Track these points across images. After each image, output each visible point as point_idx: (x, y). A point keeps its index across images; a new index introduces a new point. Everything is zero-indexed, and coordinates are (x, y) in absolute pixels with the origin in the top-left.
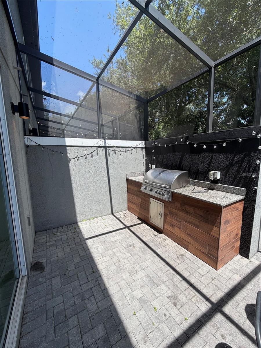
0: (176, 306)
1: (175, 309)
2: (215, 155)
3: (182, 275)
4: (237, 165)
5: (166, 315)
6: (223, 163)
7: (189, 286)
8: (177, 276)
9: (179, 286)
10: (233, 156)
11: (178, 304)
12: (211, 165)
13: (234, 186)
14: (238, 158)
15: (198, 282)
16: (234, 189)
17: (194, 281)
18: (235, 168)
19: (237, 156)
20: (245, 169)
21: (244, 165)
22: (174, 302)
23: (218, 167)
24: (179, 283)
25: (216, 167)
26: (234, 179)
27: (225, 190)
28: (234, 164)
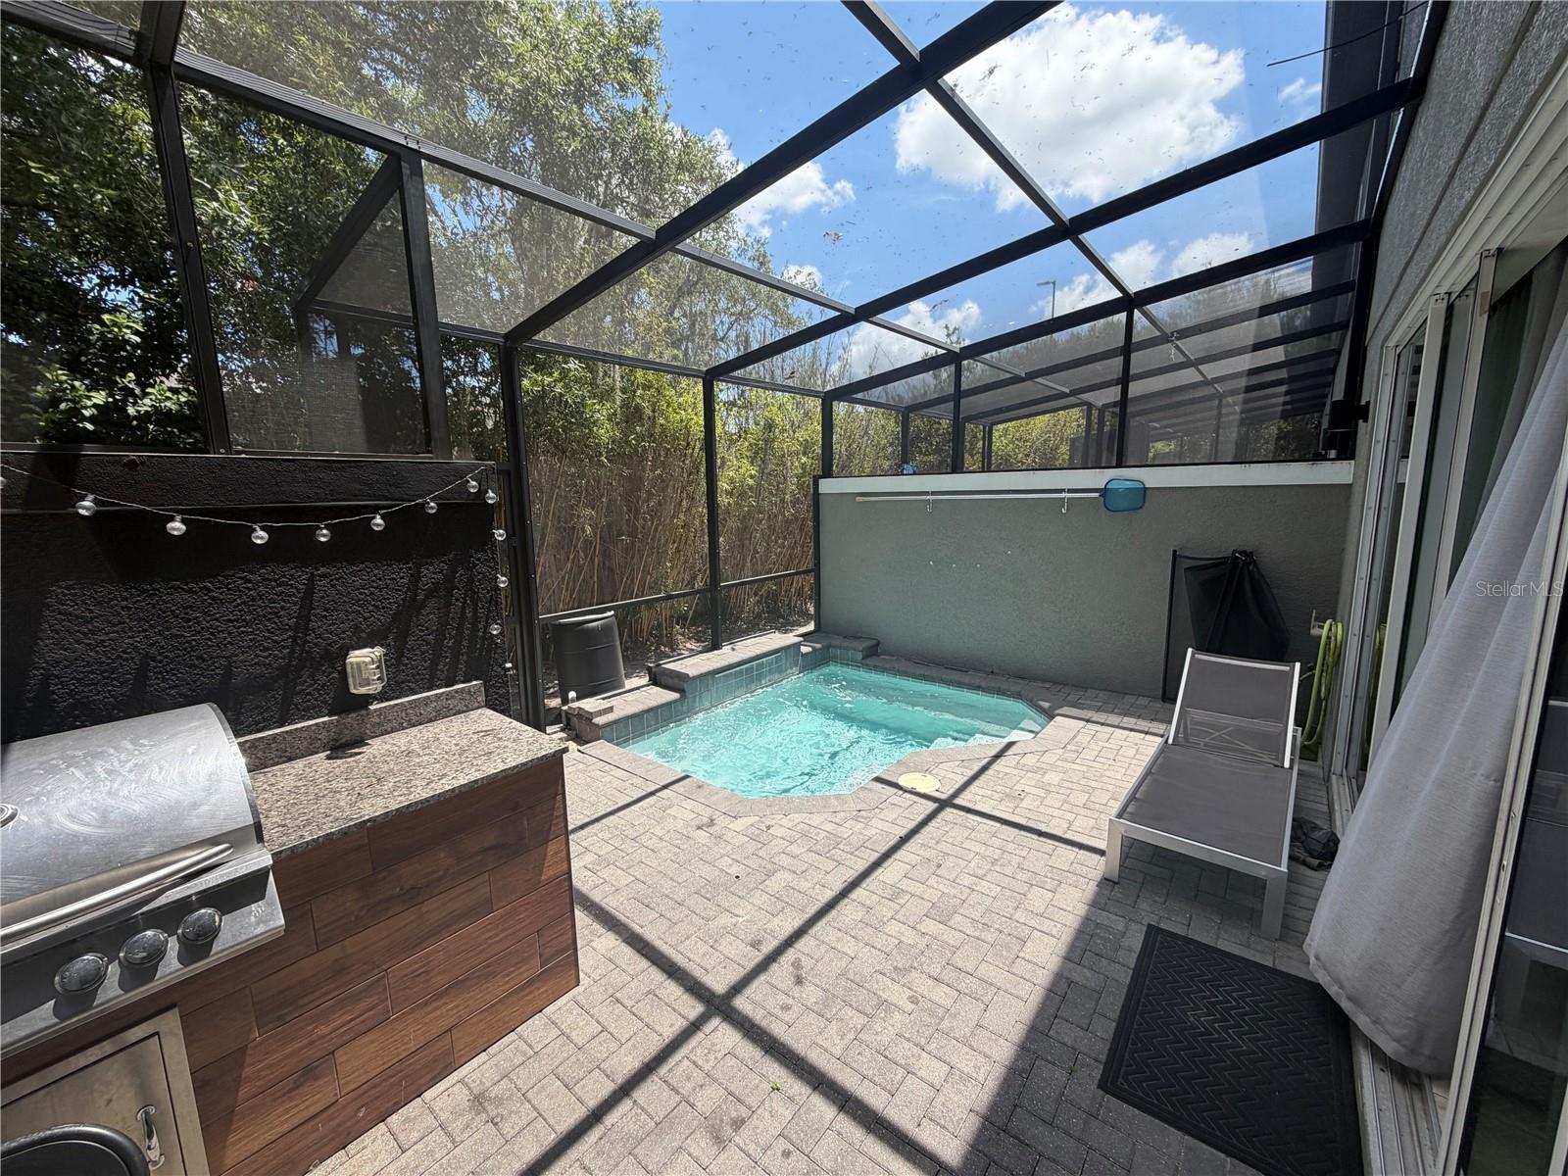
0: (743, 1122)
1: (755, 1121)
2: (324, 576)
3: (606, 1101)
4: (433, 602)
5: (784, 1151)
6: (377, 607)
7: (654, 1078)
8: (610, 1119)
9: (662, 1114)
10: (410, 568)
11: (734, 1114)
12: (313, 631)
13: (439, 687)
14: (430, 576)
15: (634, 1046)
16: (449, 696)
17: (630, 1058)
18: (429, 616)
19: (428, 569)
20: (463, 613)
21: (457, 600)
22: (732, 1126)
23: (357, 629)
24: (647, 1113)
25: (344, 633)
26: (434, 663)
27: (414, 719)
28: (423, 602)
